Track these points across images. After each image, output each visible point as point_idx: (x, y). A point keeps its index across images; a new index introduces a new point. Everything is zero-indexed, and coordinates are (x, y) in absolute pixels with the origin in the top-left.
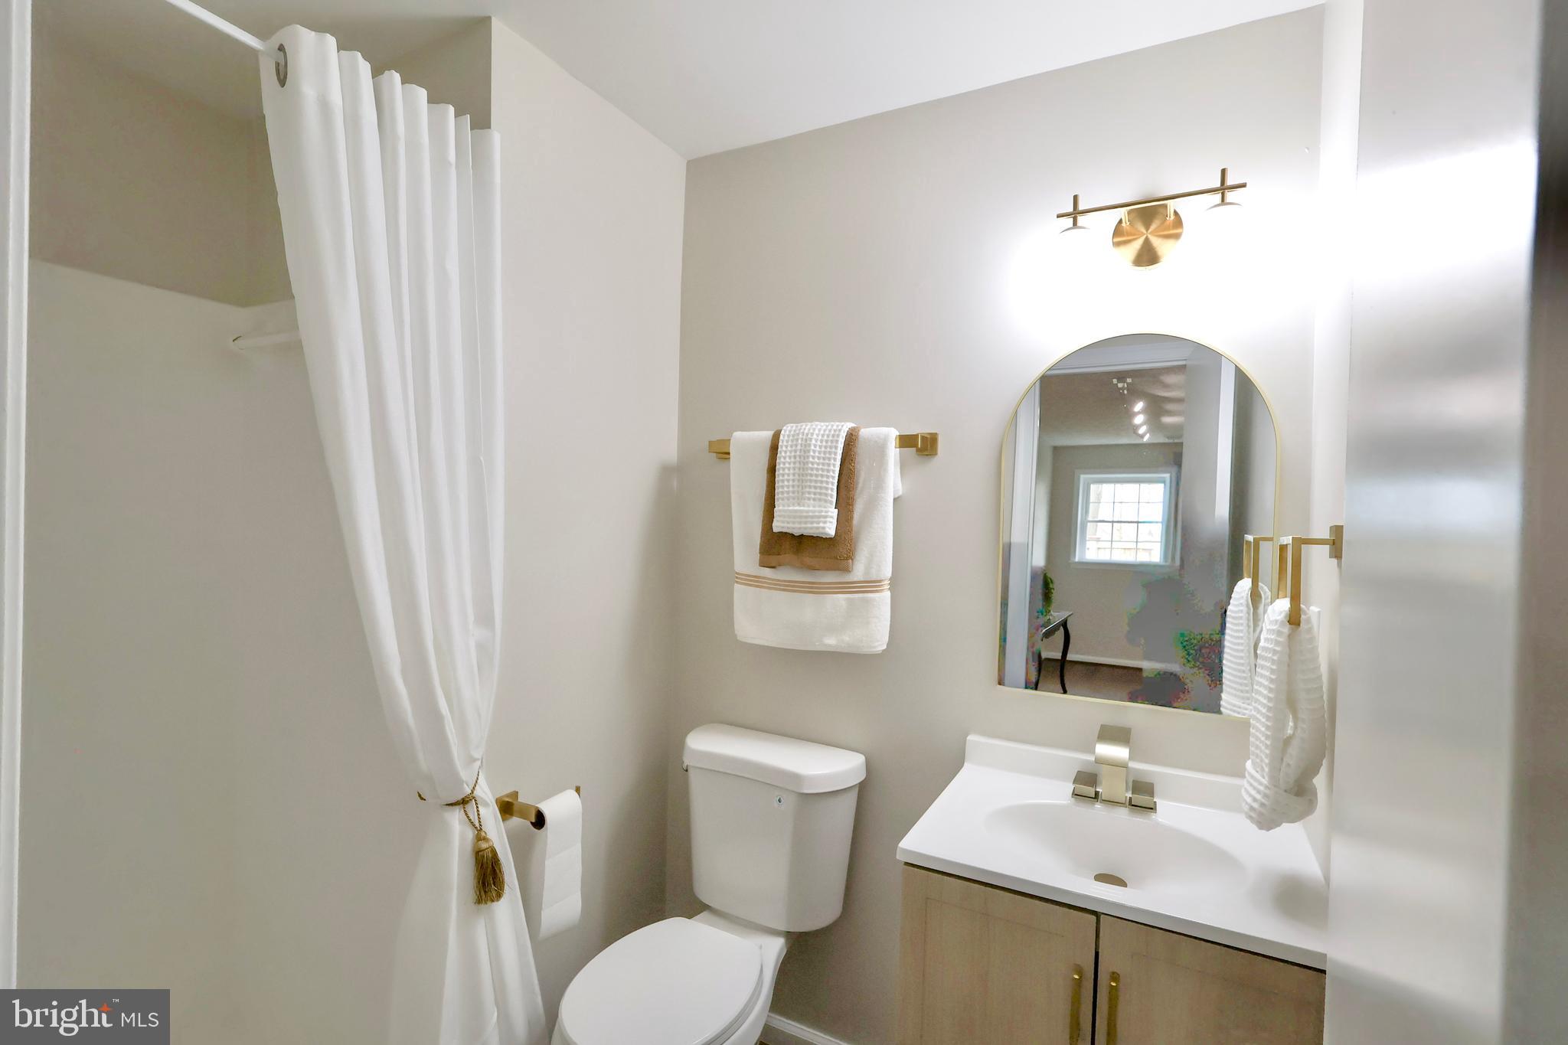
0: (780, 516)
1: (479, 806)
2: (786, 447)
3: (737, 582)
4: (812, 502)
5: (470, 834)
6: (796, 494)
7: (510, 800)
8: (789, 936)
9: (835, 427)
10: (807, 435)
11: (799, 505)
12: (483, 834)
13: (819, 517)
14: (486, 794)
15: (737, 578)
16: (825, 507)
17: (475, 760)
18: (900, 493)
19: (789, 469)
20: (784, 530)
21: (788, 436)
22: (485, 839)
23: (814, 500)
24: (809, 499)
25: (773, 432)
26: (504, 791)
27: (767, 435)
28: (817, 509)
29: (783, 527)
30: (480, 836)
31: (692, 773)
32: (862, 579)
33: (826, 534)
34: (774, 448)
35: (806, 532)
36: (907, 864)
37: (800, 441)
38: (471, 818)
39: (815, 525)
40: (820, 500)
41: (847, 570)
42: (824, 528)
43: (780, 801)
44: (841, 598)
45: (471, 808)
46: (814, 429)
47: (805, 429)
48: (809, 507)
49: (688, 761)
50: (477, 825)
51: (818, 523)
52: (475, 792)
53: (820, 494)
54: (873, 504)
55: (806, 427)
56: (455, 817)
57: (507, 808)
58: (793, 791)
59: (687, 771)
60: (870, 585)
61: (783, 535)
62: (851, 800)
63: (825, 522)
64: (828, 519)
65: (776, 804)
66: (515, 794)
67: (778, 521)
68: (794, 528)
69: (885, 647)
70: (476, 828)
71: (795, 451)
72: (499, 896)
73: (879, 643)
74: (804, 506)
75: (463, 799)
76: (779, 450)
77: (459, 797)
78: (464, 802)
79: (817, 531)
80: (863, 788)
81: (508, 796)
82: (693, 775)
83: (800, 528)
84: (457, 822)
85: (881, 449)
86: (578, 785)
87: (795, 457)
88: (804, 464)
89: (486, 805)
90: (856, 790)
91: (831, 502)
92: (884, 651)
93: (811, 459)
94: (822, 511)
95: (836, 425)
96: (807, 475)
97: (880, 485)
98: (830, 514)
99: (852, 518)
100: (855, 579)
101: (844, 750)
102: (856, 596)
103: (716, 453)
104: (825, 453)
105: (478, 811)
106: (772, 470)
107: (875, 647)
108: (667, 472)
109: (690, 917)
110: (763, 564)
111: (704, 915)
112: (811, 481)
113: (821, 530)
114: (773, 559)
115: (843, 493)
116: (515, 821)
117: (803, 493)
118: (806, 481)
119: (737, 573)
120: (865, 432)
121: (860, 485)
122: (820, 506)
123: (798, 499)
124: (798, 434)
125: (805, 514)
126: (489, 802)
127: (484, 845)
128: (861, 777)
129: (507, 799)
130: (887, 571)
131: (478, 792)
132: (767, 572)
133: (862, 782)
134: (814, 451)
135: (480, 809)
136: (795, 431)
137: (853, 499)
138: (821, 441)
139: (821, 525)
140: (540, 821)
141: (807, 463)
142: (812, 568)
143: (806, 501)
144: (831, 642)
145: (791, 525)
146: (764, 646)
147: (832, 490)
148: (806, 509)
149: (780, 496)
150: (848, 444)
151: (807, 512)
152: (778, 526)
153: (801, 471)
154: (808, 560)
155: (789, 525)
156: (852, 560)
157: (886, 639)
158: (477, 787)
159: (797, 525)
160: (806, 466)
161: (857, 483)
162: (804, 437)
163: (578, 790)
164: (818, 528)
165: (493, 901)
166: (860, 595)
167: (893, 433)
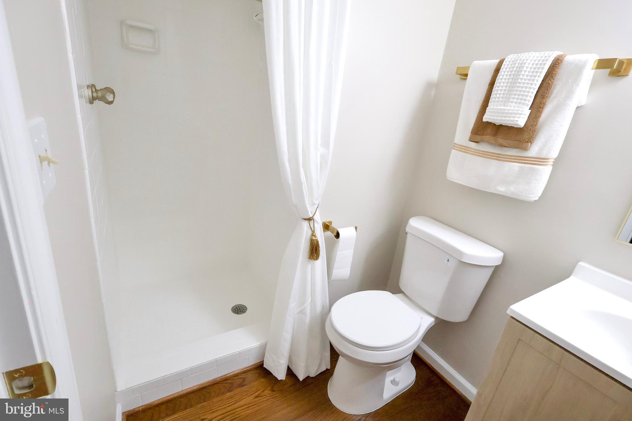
0: (489, 112)
1: (315, 223)
2: (506, 68)
3: (454, 149)
4: (514, 104)
5: (310, 233)
6: (504, 99)
7: (328, 224)
8: (437, 318)
9: (546, 55)
10: (524, 60)
11: (504, 106)
12: (314, 234)
13: (516, 114)
14: (318, 218)
15: (454, 146)
16: (522, 108)
17: (315, 204)
18: (583, 103)
19: (504, 83)
20: (490, 121)
21: (510, 62)
22: (315, 236)
23: (516, 103)
24: (512, 102)
25: (499, 60)
26: (326, 220)
27: (496, 62)
28: (516, 108)
29: (490, 119)
30: (313, 234)
31: (408, 235)
32: (534, 156)
33: (518, 125)
34: (497, 70)
35: (504, 123)
36: (512, 317)
37: (517, 65)
38: (311, 226)
39: (512, 119)
40: (520, 103)
41: (525, 149)
42: (517, 121)
43: (448, 260)
44: (516, 166)
45: (312, 222)
46: (529, 57)
47: (523, 57)
48: (511, 107)
49: (408, 229)
50: (313, 230)
51: (514, 117)
52: (314, 217)
53: (521, 99)
54: (559, 108)
55: (524, 56)
56: (306, 224)
57: (326, 227)
58: (457, 259)
59: (407, 234)
60: (540, 161)
61: (488, 124)
62: (489, 272)
63: (519, 117)
64: (521, 116)
65: (446, 261)
66: (331, 222)
67: (488, 115)
68: (497, 120)
69: (537, 199)
70: (312, 231)
71: (512, 71)
72: (317, 259)
73: (534, 196)
74: (507, 106)
75: (309, 218)
76: (500, 71)
77: (308, 217)
78: (309, 219)
79: (512, 123)
80: (497, 269)
81: (328, 222)
82: (409, 236)
83: (500, 120)
84: (306, 226)
85: (579, 69)
86: (357, 226)
87: (510, 75)
88: (515, 80)
89: (318, 223)
90: (493, 269)
91: (527, 105)
92: (535, 201)
93: (521, 77)
94: (519, 110)
95: (547, 53)
96: (515, 87)
97: (569, 95)
98: (523, 112)
99: (539, 117)
100: (530, 155)
101: (494, 248)
102: (527, 165)
103: (459, 74)
104: (533, 72)
105: (314, 224)
106: (492, 84)
107: (529, 197)
108: (430, 86)
109: (393, 293)
110: (471, 140)
111: (400, 295)
112: (517, 91)
113: (515, 122)
114: (478, 138)
115: (538, 100)
116: (329, 233)
117: (509, 99)
118: (514, 91)
119: (455, 144)
120: (569, 58)
121: (553, 95)
122: (519, 107)
123: (505, 102)
124: (517, 60)
125: (506, 111)
126: (319, 222)
127: (314, 238)
128: (498, 263)
129: (327, 223)
130: (554, 153)
131: (315, 217)
132: (473, 145)
133: (497, 265)
134: (525, 71)
135: (315, 224)
136: (515, 58)
137: (544, 104)
138: (533, 64)
139: (516, 119)
140: (338, 235)
141: (518, 79)
142: (501, 146)
143: (510, 103)
144: (501, 189)
145: (496, 118)
146: (461, 185)
147: (531, 97)
148: (509, 108)
149: (493, 100)
150: (553, 66)
151: (509, 110)
152: (486, 118)
153: (512, 84)
154: (500, 140)
155: (494, 118)
156: (531, 143)
157: (540, 194)
158: (315, 215)
159: (499, 118)
160: (517, 81)
161: (552, 94)
162: (521, 62)
163: (356, 228)
164: (512, 121)
165: (314, 260)
166: (530, 166)
167: (592, 59)
